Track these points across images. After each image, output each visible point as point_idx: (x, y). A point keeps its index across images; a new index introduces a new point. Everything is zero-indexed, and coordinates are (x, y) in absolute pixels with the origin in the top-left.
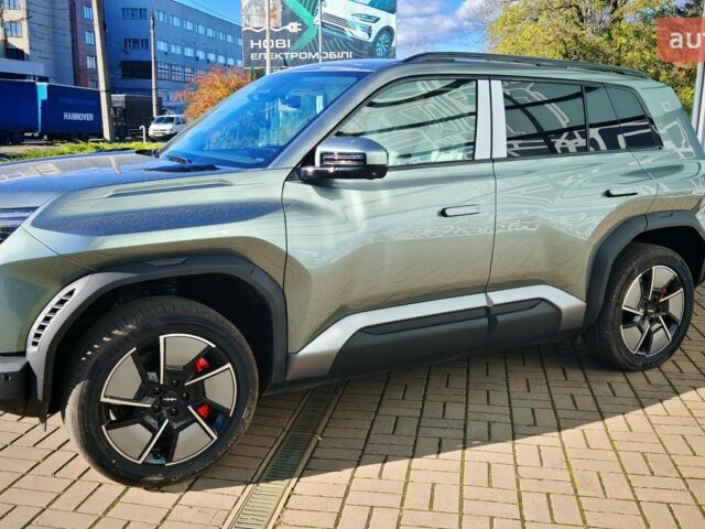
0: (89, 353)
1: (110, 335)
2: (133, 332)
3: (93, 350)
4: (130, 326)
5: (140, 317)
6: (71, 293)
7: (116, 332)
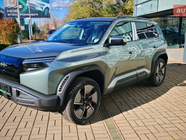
0: (71, 92)
1: (76, 87)
2: (81, 86)
3: (72, 91)
4: (80, 84)
5: (81, 82)
6: (68, 77)
7: (77, 86)
